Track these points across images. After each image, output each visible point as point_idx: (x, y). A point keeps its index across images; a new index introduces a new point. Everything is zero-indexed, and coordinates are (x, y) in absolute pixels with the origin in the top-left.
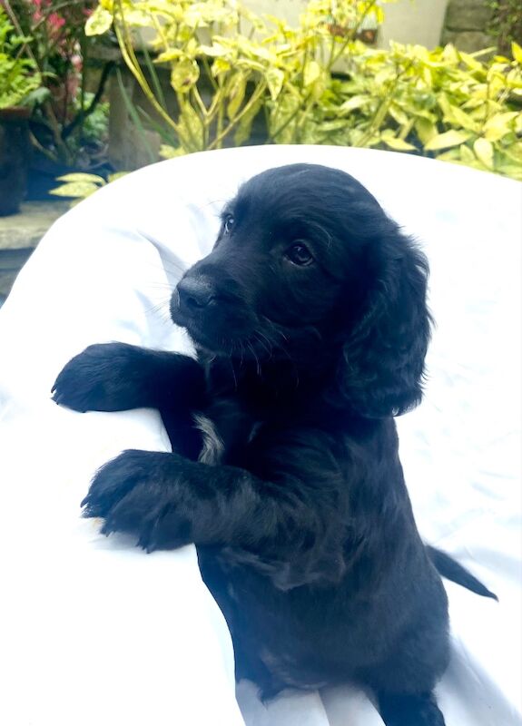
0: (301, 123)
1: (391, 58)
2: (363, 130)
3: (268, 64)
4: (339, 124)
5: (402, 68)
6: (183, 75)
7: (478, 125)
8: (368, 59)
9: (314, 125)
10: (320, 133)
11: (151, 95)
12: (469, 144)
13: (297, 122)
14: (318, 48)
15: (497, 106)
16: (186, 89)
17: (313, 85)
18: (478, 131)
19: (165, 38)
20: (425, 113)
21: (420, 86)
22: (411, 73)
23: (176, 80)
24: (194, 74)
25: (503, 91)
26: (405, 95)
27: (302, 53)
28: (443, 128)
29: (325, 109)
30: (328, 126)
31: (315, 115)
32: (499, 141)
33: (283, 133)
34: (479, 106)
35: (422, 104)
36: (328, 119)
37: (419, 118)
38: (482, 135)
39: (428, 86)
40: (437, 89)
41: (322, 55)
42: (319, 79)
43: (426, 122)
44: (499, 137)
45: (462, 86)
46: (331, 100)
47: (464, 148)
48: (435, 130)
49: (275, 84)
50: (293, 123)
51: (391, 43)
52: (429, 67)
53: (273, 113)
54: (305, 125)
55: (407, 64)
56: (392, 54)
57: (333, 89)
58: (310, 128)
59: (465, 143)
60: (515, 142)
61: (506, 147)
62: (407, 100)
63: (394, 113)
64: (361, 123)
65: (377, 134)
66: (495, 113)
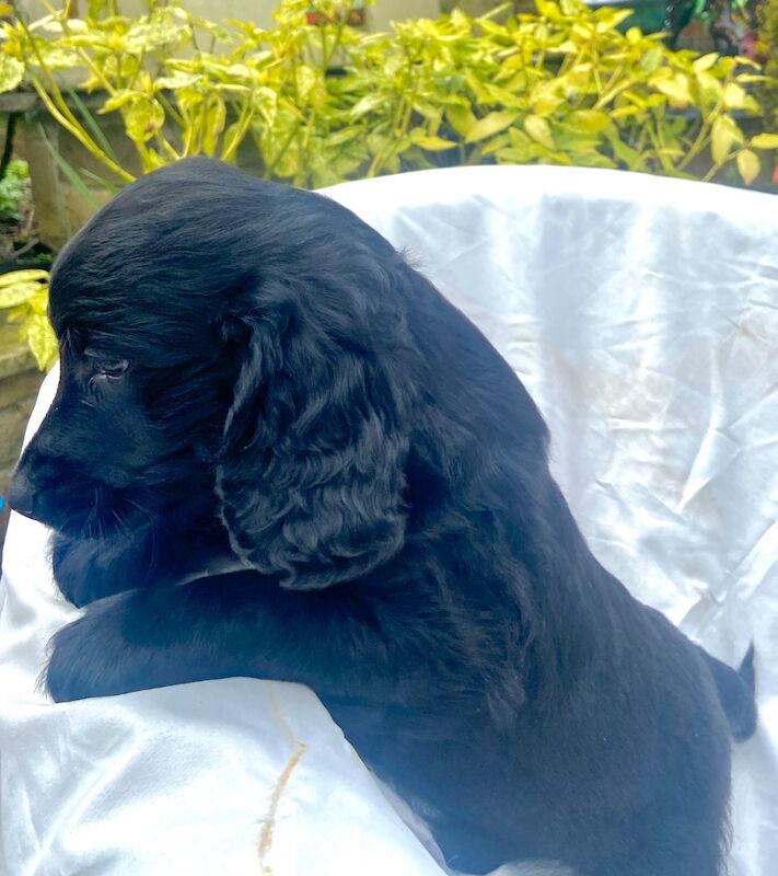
0: (304, 144)
1: (397, 42)
2: (384, 133)
3: (248, 82)
4: (349, 133)
5: (413, 51)
6: (141, 120)
7: (522, 100)
8: (369, 47)
9: (319, 140)
10: (329, 149)
11: (101, 153)
12: (519, 125)
13: (299, 141)
14: (305, 48)
15: (536, 72)
16: (148, 136)
17: (310, 93)
18: (525, 107)
19: (102, 76)
20: (454, 99)
21: (438, 66)
22: (426, 55)
23: (134, 128)
24: (158, 116)
25: (535, 53)
26: (422, 81)
27: (287, 58)
28: (479, 112)
29: (328, 118)
30: (337, 138)
31: (317, 128)
32: (552, 115)
33: (284, 159)
34: (513, 76)
35: (447, 89)
36: (334, 129)
37: (448, 106)
38: (530, 111)
39: (449, 66)
40: (459, 67)
41: (312, 56)
42: (316, 86)
43: (458, 108)
44: (551, 111)
45: (485, 55)
46: (331, 105)
47: (513, 131)
48: (472, 117)
49: (268, 107)
50: (294, 145)
51: (392, 24)
52: (445, 44)
53: (264, 136)
54: (309, 144)
55: (418, 45)
56: (398, 37)
57: (330, 91)
58: (315, 145)
59: (512, 125)
60: (571, 111)
61: (561, 119)
62: (427, 87)
63: (418, 108)
64: (377, 125)
65: (405, 136)
66: (535, 82)
